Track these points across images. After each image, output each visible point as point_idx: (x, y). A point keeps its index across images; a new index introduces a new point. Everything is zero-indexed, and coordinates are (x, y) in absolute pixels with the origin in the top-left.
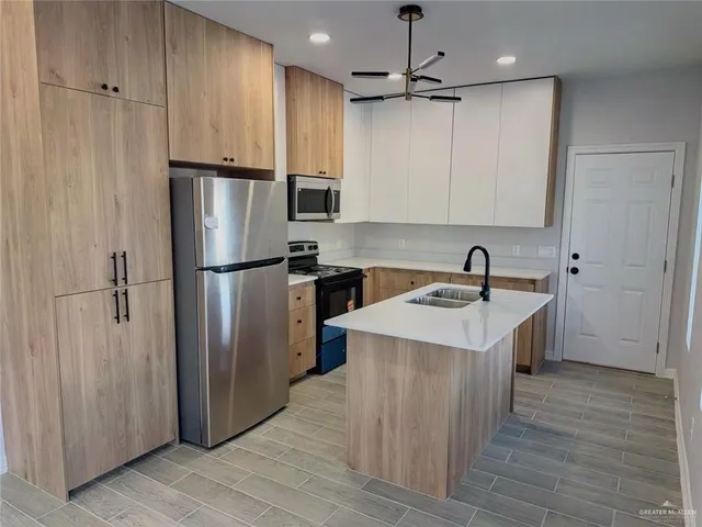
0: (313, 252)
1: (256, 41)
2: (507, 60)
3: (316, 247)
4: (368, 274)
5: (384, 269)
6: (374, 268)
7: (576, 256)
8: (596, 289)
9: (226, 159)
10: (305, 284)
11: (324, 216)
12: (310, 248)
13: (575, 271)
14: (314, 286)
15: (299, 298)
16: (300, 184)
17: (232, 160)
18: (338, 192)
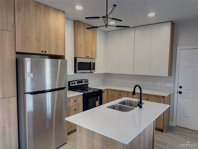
0: (86, 83)
1: (57, 10)
2: (152, 15)
3: (87, 82)
4: (105, 91)
5: (110, 90)
6: (108, 89)
7: (181, 87)
8: (189, 100)
9: (42, 51)
10: (78, 96)
11: (89, 71)
12: (85, 82)
13: (180, 93)
14: (82, 96)
15: (75, 101)
16: (79, 60)
17: (45, 52)
18: (94, 63)
